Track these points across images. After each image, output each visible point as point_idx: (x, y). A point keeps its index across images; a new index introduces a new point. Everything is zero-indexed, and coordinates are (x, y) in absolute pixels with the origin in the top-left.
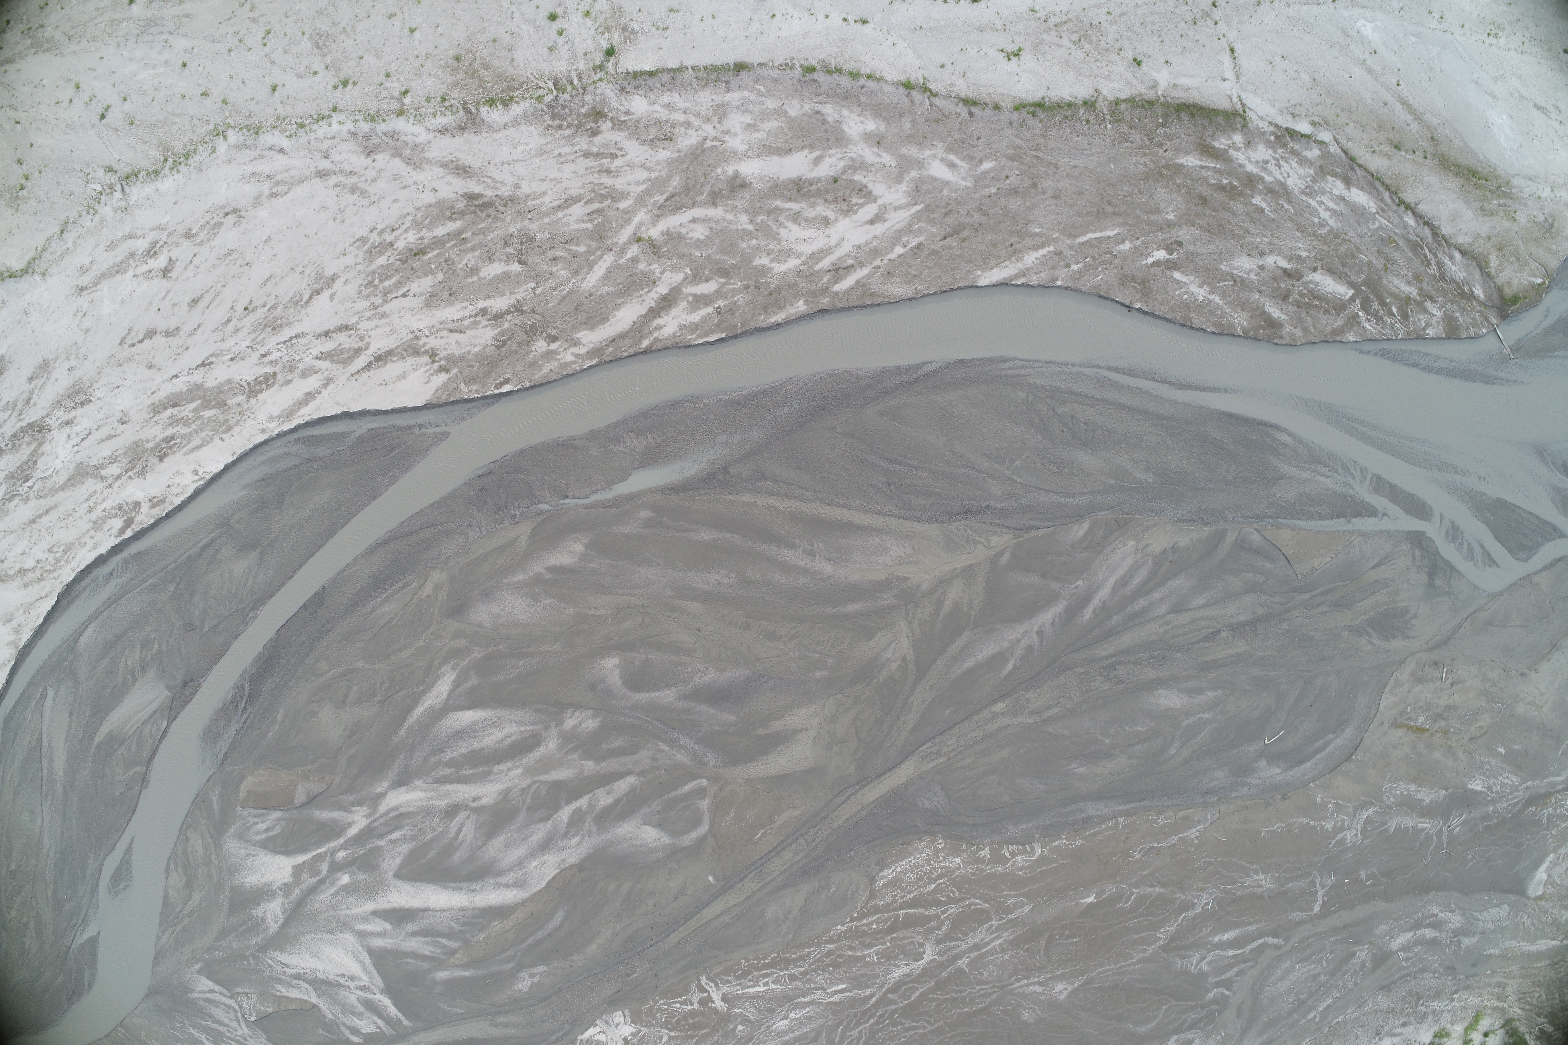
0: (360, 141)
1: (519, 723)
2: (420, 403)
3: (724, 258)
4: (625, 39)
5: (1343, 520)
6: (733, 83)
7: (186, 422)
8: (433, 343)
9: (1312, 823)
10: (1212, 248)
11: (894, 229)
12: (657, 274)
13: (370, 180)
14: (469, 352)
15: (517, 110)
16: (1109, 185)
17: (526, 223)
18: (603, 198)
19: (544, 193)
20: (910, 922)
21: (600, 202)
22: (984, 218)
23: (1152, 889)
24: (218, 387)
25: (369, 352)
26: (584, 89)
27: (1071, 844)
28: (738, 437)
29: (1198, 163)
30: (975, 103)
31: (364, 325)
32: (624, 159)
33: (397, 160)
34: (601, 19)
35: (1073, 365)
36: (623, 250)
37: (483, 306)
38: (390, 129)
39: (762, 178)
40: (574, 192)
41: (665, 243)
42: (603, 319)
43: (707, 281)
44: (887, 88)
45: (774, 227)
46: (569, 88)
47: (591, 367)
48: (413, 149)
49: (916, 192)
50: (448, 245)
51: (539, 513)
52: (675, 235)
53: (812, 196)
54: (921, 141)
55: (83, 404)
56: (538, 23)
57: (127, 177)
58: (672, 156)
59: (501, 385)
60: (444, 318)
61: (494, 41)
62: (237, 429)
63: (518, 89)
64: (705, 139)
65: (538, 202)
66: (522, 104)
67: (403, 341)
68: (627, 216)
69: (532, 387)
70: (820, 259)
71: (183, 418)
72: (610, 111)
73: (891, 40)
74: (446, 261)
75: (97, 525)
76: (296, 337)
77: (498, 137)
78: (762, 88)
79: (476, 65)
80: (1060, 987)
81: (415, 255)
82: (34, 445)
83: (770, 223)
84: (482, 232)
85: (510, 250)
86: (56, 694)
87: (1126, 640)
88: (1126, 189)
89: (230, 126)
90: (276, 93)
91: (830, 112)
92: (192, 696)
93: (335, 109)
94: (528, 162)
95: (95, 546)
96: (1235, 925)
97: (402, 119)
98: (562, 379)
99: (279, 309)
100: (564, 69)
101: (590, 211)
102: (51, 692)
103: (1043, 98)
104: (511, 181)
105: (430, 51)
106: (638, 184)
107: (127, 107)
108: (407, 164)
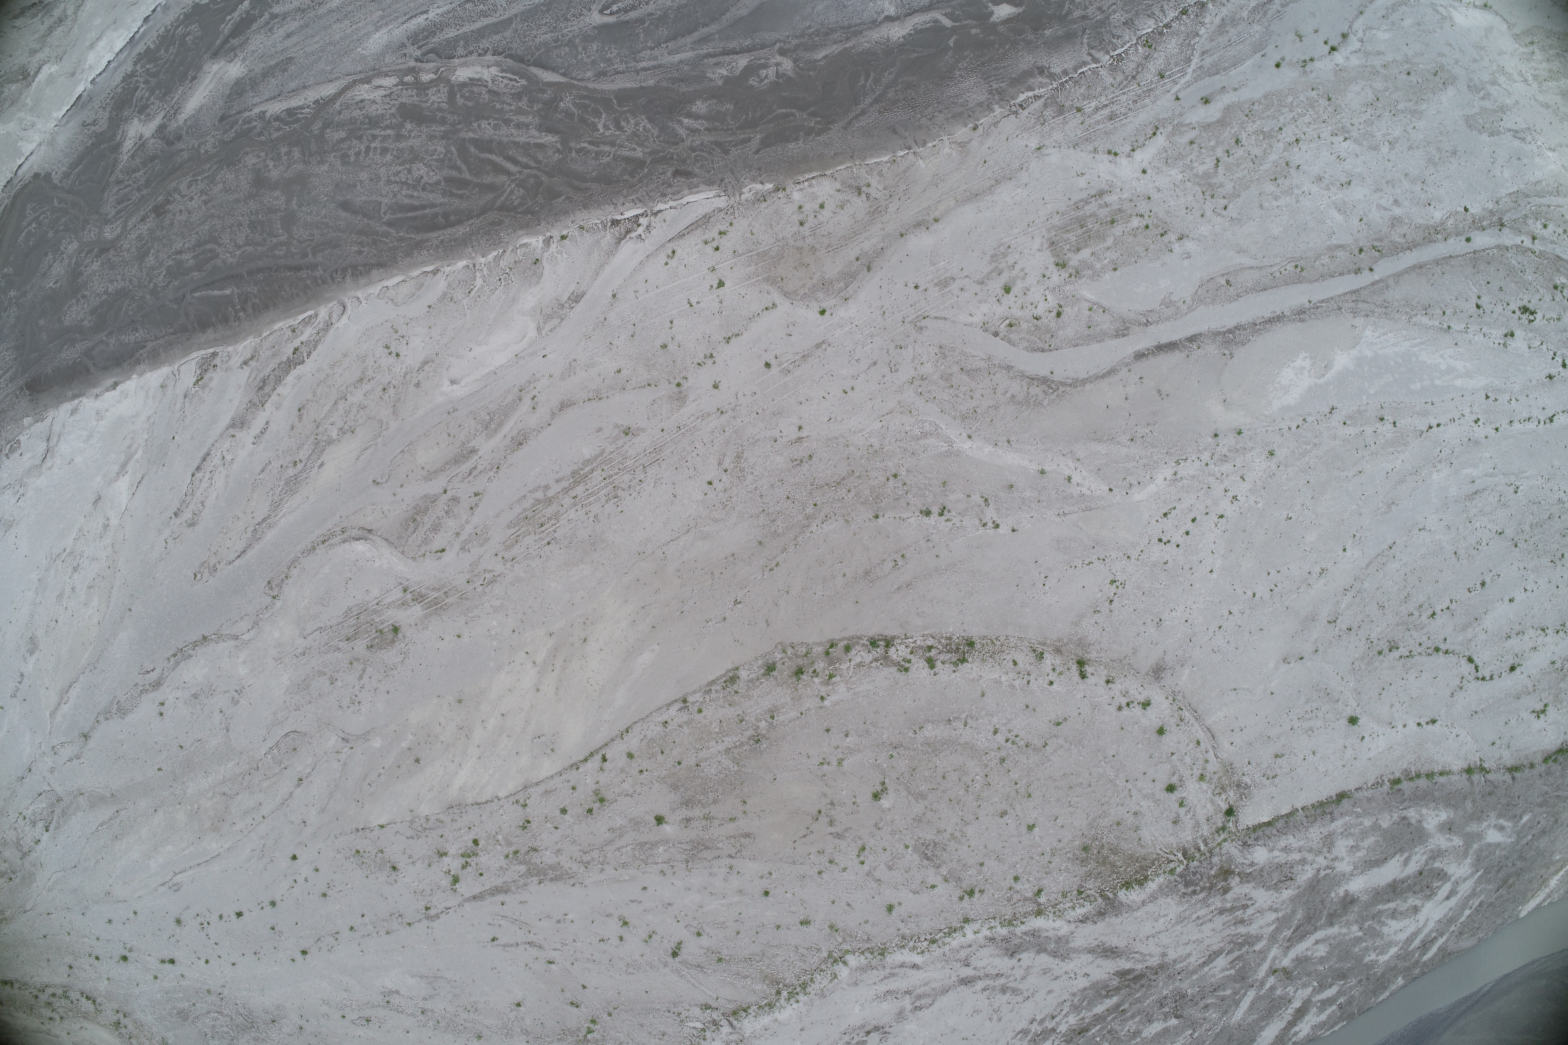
0: (1000, 944)
3: (1342, 965)
4: (1241, 795)
6: (1336, 812)
11: (1463, 898)
12: (1291, 994)
13: (1019, 979)
15: (1152, 886)
17: (1177, 984)
18: (1241, 945)
19: (1189, 955)
21: (1239, 950)
26: (1210, 852)
30: (1516, 768)
32: (1254, 907)
33: (1043, 956)
34: (1214, 781)
36: (1263, 983)
38: (1030, 929)
39: (1366, 890)
40: (1216, 948)
41: (1296, 967)
43: (1330, 987)
44: (1454, 778)
45: (1378, 928)
46: (1197, 855)
48: (1056, 942)
49: (1477, 861)
50: (1109, 1019)
52: (1304, 959)
53: (1405, 892)
54: (1478, 816)
56: (1157, 796)
57: (735, 1013)
58: (1295, 893)
61: (1118, 824)
63: (1150, 868)
64: (1319, 870)
65: (1185, 963)
66: (1157, 880)
68: (1262, 955)
70: (1412, 941)
72: (1237, 867)
73: (1454, 731)
74: (1109, 1032)
77: (1139, 914)
78: (1359, 810)
79: (1105, 852)
81: (1079, 1033)
83: (1375, 925)
84: (1138, 1001)
85: (1166, 1009)
89: (847, 952)
90: (894, 913)
91: (1412, 814)
93: (966, 920)
94: (1170, 931)
97: (1040, 918)
100: (1190, 838)
101: (1232, 959)
103: (1562, 744)
104: (1158, 951)
105: (1054, 844)
106: (1268, 925)
107: (704, 941)
108: (1054, 957)
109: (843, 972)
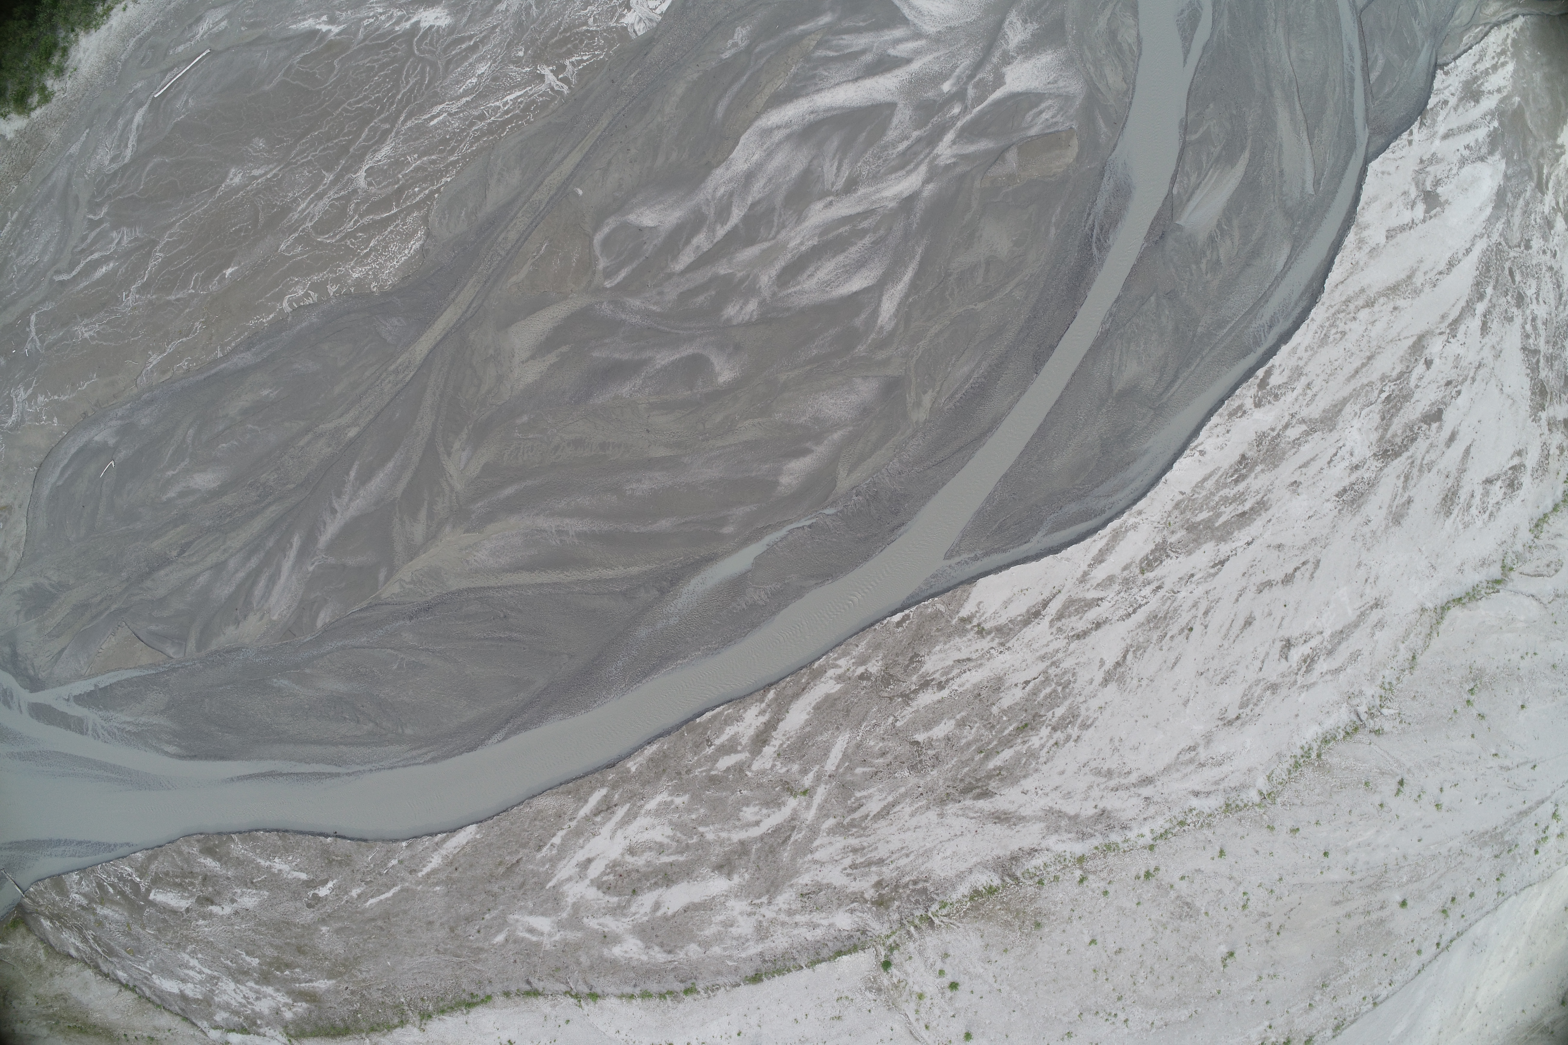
0: (1116, 823)
1: (802, 292)
2: (982, 581)
3: (718, 795)
4: (875, 980)
5: (101, 686)
6: (758, 962)
7: (1226, 501)
8: (984, 644)
9: (56, 397)
10: (281, 909)
11: (567, 859)
12: (778, 763)
13: (1095, 786)
14: (945, 643)
15: (964, 889)
16: (387, 945)
18: (852, 824)
19: (912, 815)
20: (384, 203)
21: (853, 819)
22: (488, 887)
23: (178, 296)
24: (1200, 544)
25: (1048, 619)
26: (902, 924)
27: (258, 319)
28: (659, 626)
29: (315, 984)
30: (528, 994)
31: (1061, 643)
32: (843, 866)
33: (1072, 813)
34: (905, 995)
35: (371, 770)
36: (818, 779)
37: (943, 691)
38: (1088, 841)
39: (704, 878)
40: (882, 823)
41: (779, 796)
42: (819, 708)
43: (728, 769)
44: (612, 989)
45: (679, 835)
46: (917, 922)
47: (819, 658)
48: (1059, 827)
49: (556, 899)
50: (995, 743)
51: (833, 504)
52: (771, 805)
53: (652, 872)
54: (566, 947)
55: (1345, 490)
56: (967, 977)
57: (1356, 729)
58: (796, 880)
59: (904, 620)
60: (980, 670)
61: (1006, 951)
62: (1169, 507)
63: (968, 909)
64: (770, 903)
65: (916, 806)
66: (959, 896)
67: (1016, 638)
68: (824, 812)
69: (872, 624)
70: (627, 814)
71: (1230, 504)
72: (870, 909)
73: (622, 1036)
74: (993, 727)
75: (1298, 373)
76: (1130, 615)
77: (975, 859)
78: (730, 963)
79: (1017, 923)
80: (237, 180)
81: (1026, 725)
82: (1389, 435)
83: (684, 838)
84: (965, 763)
85: (931, 752)
86: (1303, 188)
87: (257, 525)
88: (371, 945)
89: (1259, 805)
90: (1218, 849)
91: (659, 956)
92: (1152, 227)
93: (1151, 848)
94: (937, 842)
95: (1294, 350)
96: (98, 282)
97: (1079, 854)
98: (845, 640)
99: (1155, 637)
100: (928, 939)
101: (862, 809)
102: (1310, 188)
103: (468, 1012)
104: (949, 820)
105: (1069, 927)
106: (822, 846)
107: (1377, 799)
108: (1060, 812)
109: (1261, 783)
